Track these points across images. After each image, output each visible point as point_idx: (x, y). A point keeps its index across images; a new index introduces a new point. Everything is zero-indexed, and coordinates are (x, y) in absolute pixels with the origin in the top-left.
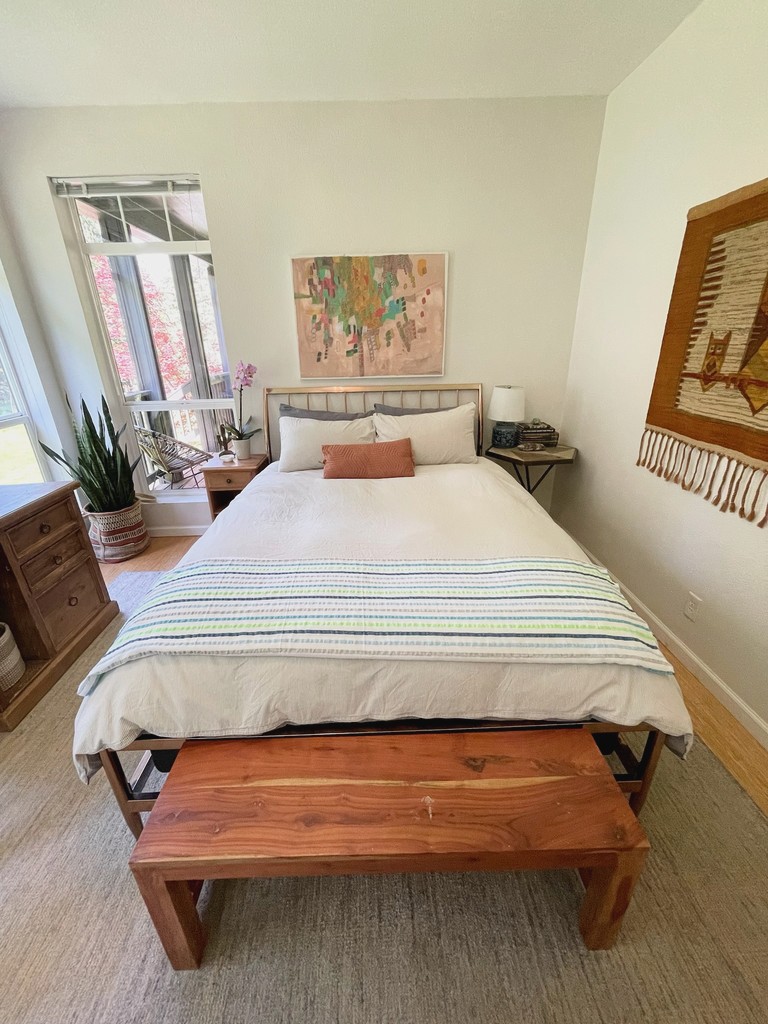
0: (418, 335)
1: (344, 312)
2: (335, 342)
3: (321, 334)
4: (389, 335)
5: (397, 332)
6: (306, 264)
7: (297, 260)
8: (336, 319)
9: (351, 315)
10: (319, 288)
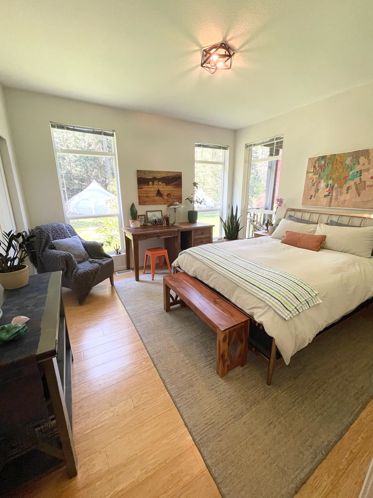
0: (367, 188)
1: (327, 178)
2: (320, 191)
3: (314, 188)
4: (348, 189)
5: (354, 187)
6: (314, 160)
7: (311, 158)
8: (322, 181)
9: (330, 179)
10: (318, 168)
